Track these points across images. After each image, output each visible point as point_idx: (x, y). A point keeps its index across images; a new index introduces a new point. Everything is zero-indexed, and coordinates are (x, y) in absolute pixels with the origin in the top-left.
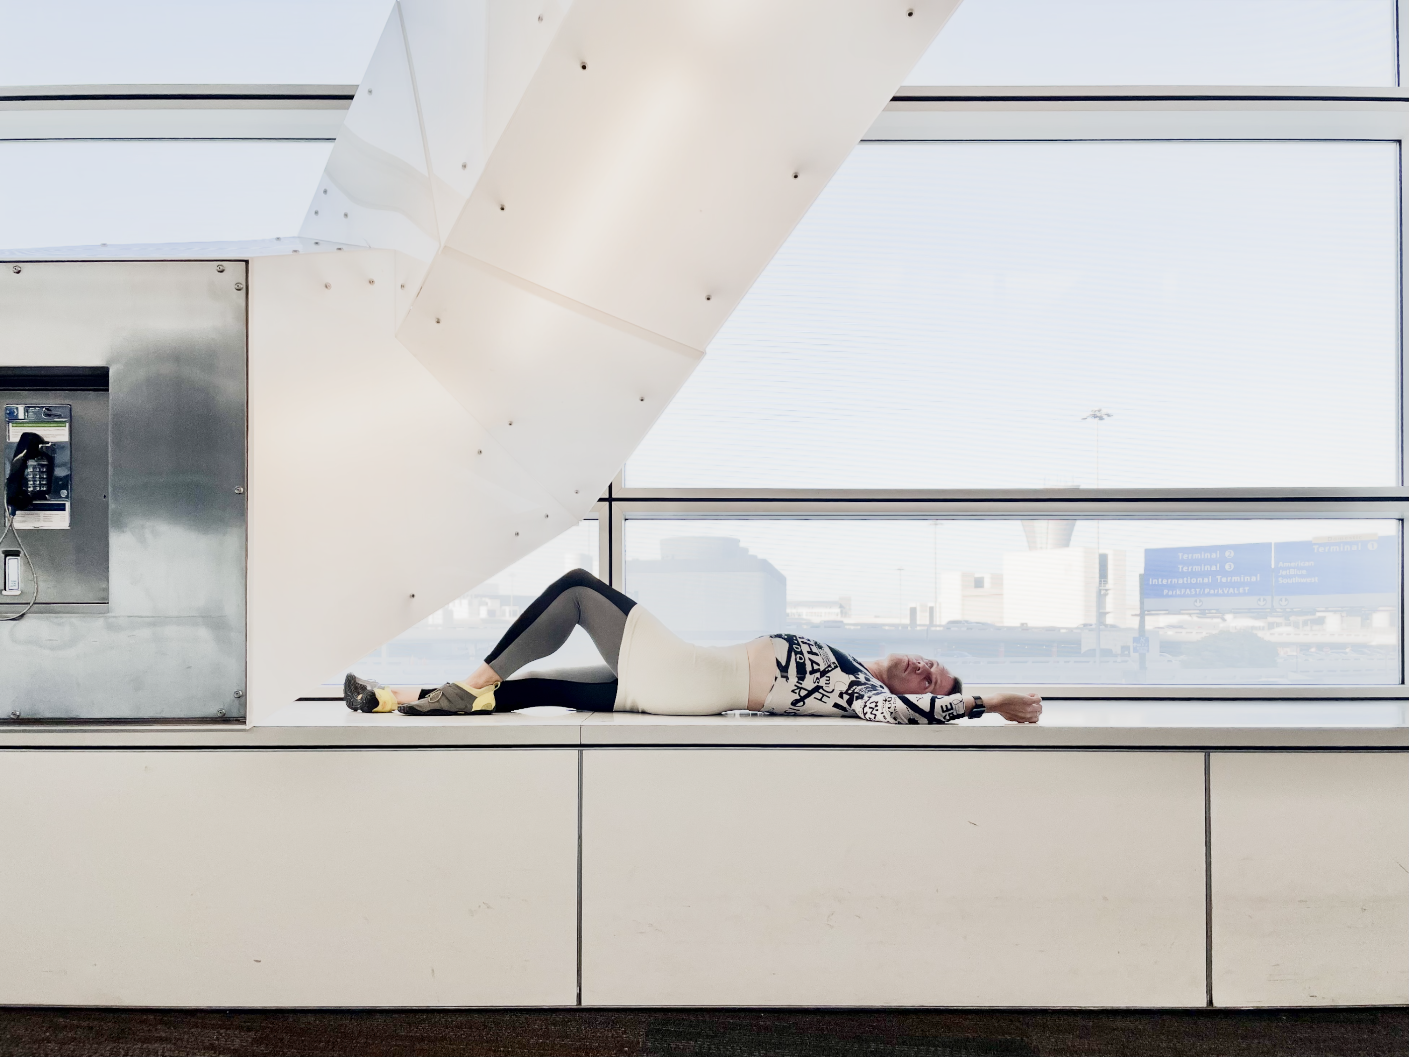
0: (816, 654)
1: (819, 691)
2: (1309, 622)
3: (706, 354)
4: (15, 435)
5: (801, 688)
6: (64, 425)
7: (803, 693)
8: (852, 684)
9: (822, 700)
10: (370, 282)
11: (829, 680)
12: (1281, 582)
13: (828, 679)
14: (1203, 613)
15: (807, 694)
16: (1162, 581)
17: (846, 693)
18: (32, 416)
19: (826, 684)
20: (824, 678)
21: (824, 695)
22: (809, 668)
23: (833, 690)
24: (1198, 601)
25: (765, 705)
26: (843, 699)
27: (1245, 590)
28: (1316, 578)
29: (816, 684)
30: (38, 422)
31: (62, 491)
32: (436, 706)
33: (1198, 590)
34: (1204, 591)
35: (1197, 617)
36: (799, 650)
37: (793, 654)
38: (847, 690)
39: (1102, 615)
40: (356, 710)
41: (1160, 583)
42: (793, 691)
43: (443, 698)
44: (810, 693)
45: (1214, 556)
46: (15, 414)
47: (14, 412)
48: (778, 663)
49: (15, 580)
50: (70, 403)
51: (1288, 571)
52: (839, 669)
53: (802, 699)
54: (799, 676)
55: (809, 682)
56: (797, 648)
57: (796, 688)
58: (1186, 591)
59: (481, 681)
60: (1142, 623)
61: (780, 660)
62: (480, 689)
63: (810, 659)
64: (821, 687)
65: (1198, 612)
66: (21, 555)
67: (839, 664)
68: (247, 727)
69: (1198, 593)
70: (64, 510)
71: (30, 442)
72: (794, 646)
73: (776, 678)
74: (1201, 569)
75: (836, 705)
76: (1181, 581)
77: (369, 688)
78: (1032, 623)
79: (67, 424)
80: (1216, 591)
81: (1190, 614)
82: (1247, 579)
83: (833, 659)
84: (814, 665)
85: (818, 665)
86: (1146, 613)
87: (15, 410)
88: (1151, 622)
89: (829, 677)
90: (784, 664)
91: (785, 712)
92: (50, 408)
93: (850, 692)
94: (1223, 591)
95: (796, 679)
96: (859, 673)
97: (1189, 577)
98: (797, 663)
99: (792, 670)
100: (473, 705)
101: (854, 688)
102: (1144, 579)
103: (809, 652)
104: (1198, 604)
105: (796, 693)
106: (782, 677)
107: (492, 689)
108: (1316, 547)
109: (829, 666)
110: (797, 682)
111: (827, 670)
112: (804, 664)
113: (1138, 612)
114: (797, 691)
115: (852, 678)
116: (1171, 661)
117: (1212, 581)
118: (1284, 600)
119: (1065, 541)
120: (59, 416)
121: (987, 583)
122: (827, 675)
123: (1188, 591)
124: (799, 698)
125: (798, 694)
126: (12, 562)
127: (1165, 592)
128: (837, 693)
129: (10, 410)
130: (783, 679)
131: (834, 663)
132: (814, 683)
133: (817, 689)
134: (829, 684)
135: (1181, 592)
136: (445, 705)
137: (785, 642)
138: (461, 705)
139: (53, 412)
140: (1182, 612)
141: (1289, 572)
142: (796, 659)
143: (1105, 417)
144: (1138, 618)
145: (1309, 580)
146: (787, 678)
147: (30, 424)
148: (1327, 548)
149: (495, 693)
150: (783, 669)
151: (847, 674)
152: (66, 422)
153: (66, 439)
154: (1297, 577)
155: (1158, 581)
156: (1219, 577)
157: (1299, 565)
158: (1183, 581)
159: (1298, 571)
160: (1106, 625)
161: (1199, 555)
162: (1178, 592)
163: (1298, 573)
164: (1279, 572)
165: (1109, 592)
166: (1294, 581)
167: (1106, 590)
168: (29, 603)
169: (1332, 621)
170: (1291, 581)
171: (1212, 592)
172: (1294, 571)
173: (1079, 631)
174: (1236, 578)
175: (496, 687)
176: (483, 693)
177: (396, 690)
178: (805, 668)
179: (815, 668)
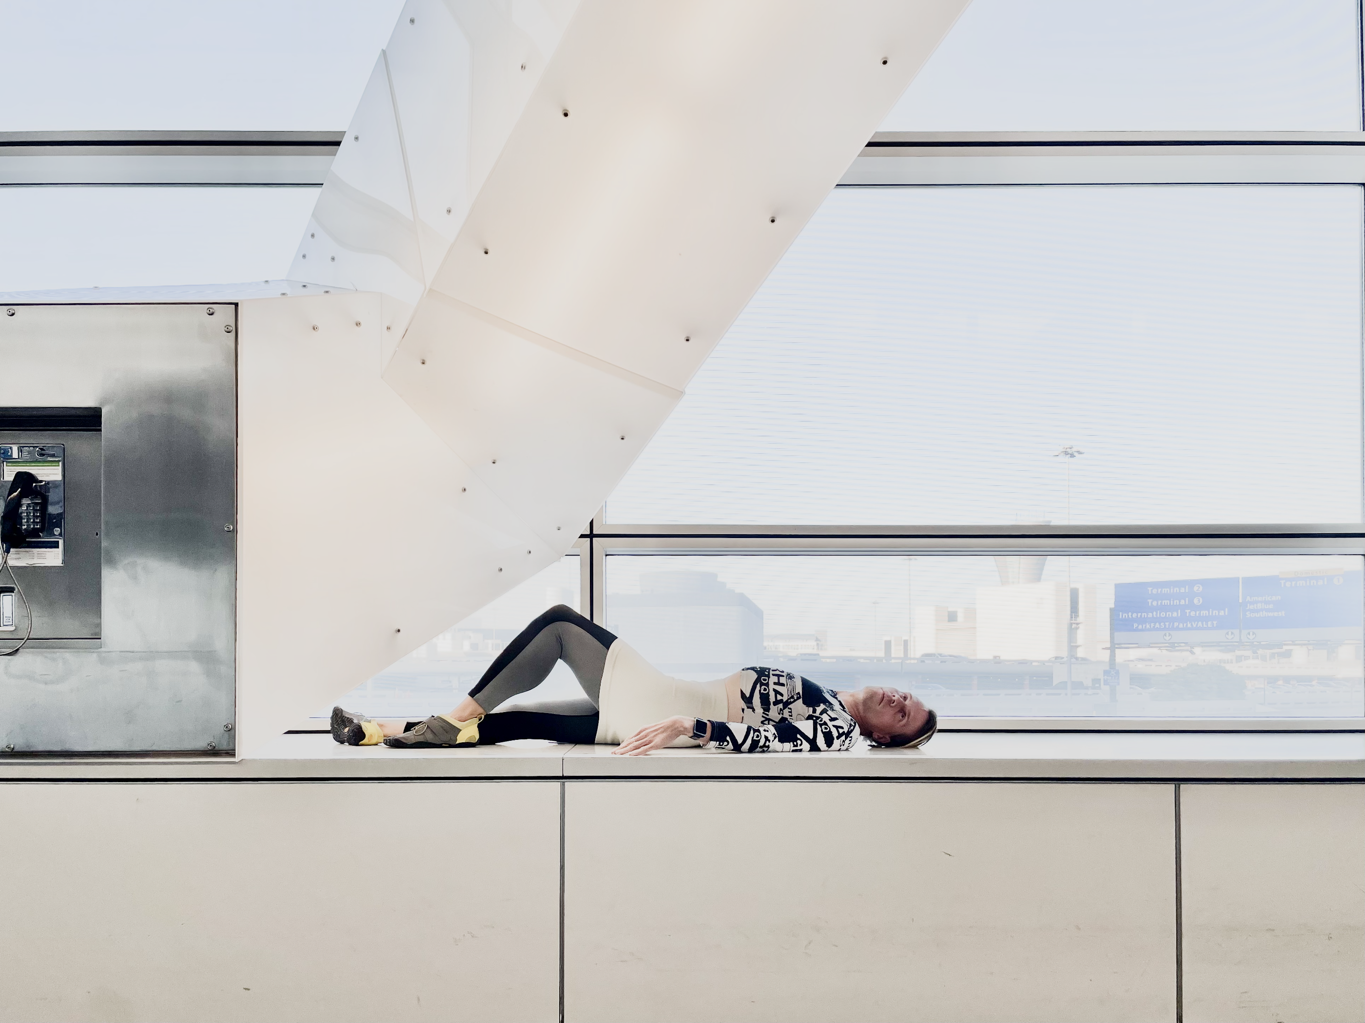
0: (783, 685)
2: (1276, 655)
3: (685, 394)
4: (9, 474)
5: (768, 719)
6: (57, 464)
10: (357, 325)
11: (791, 712)
12: (1249, 616)
14: (1172, 647)
16: (1132, 616)
18: (26, 456)
19: (789, 715)
20: (787, 709)
22: (772, 699)
24: (1167, 635)
27: (1213, 624)
28: (1283, 613)
29: (781, 715)
30: (32, 462)
31: (55, 529)
32: (421, 739)
33: (1167, 624)
34: (1173, 624)
35: (1167, 650)
36: (766, 682)
37: (759, 685)
39: (1073, 648)
40: (342, 742)
41: (1130, 617)
43: (429, 730)
45: (1183, 590)
46: (9, 454)
47: (8, 452)
49: (9, 616)
50: (63, 444)
51: (1256, 605)
52: (801, 700)
54: (763, 707)
55: (775, 714)
56: (765, 680)
58: (1155, 625)
59: (466, 714)
60: (1113, 656)
61: (744, 692)
62: (464, 722)
63: (775, 690)
65: (1167, 645)
66: (15, 591)
67: (804, 693)
68: (237, 759)
69: (1167, 627)
70: (58, 547)
71: (24, 481)
72: (763, 678)
73: (743, 710)
74: (1170, 603)
76: (1150, 615)
77: (355, 721)
78: (1004, 656)
79: (60, 463)
80: (1185, 625)
81: (1159, 648)
82: (1215, 613)
83: (799, 689)
84: (778, 695)
85: (782, 695)
86: (1117, 646)
87: (9, 450)
88: (1122, 655)
89: (791, 709)
90: (748, 695)
92: (44, 448)
94: (1192, 625)
95: (762, 711)
97: (1158, 612)
98: (762, 694)
99: (756, 700)
100: (458, 738)
102: (1114, 615)
104: (1167, 638)
106: (748, 708)
107: (476, 722)
108: (1283, 582)
109: (792, 697)
110: (764, 713)
111: (789, 701)
112: (768, 695)
113: (1108, 645)
116: (1141, 694)
117: (1181, 615)
118: (1251, 634)
119: (1037, 578)
120: (52, 456)
121: (960, 617)
122: (789, 707)
123: (1157, 625)
126: (7, 599)
127: (1135, 625)
131: (799, 692)
132: (779, 714)
134: (791, 716)
135: (1150, 626)
136: (430, 737)
137: (755, 674)
138: (445, 738)
139: (47, 452)
140: (1151, 645)
141: (1257, 607)
142: (761, 691)
143: (1076, 454)
144: (1108, 652)
145: (1276, 614)
146: (754, 710)
147: (24, 463)
148: (1294, 583)
149: (479, 726)
150: (748, 700)
152: (59, 461)
153: (58, 477)
154: (1264, 612)
155: (1128, 616)
156: (1188, 611)
157: (1267, 600)
158: (1153, 615)
159: (1265, 606)
160: (1077, 659)
161: (1168, 589)
162: (1148, 626)
163: (1265, 607)
164: (1247, 607)
165: (1080, 625)
166: (1262, 616)
167: (1078, 624)
168: (23, 639)
169: (1299, 655)
170: (1259, 616)
171: (1181, 626)
172: (1262, 606)
173: (1051, 664)
174: (1204, 613)
175: (480, 720)
176: (467, 726)
177: (382, 723)
178: (769, 699)
179: (778, 699)
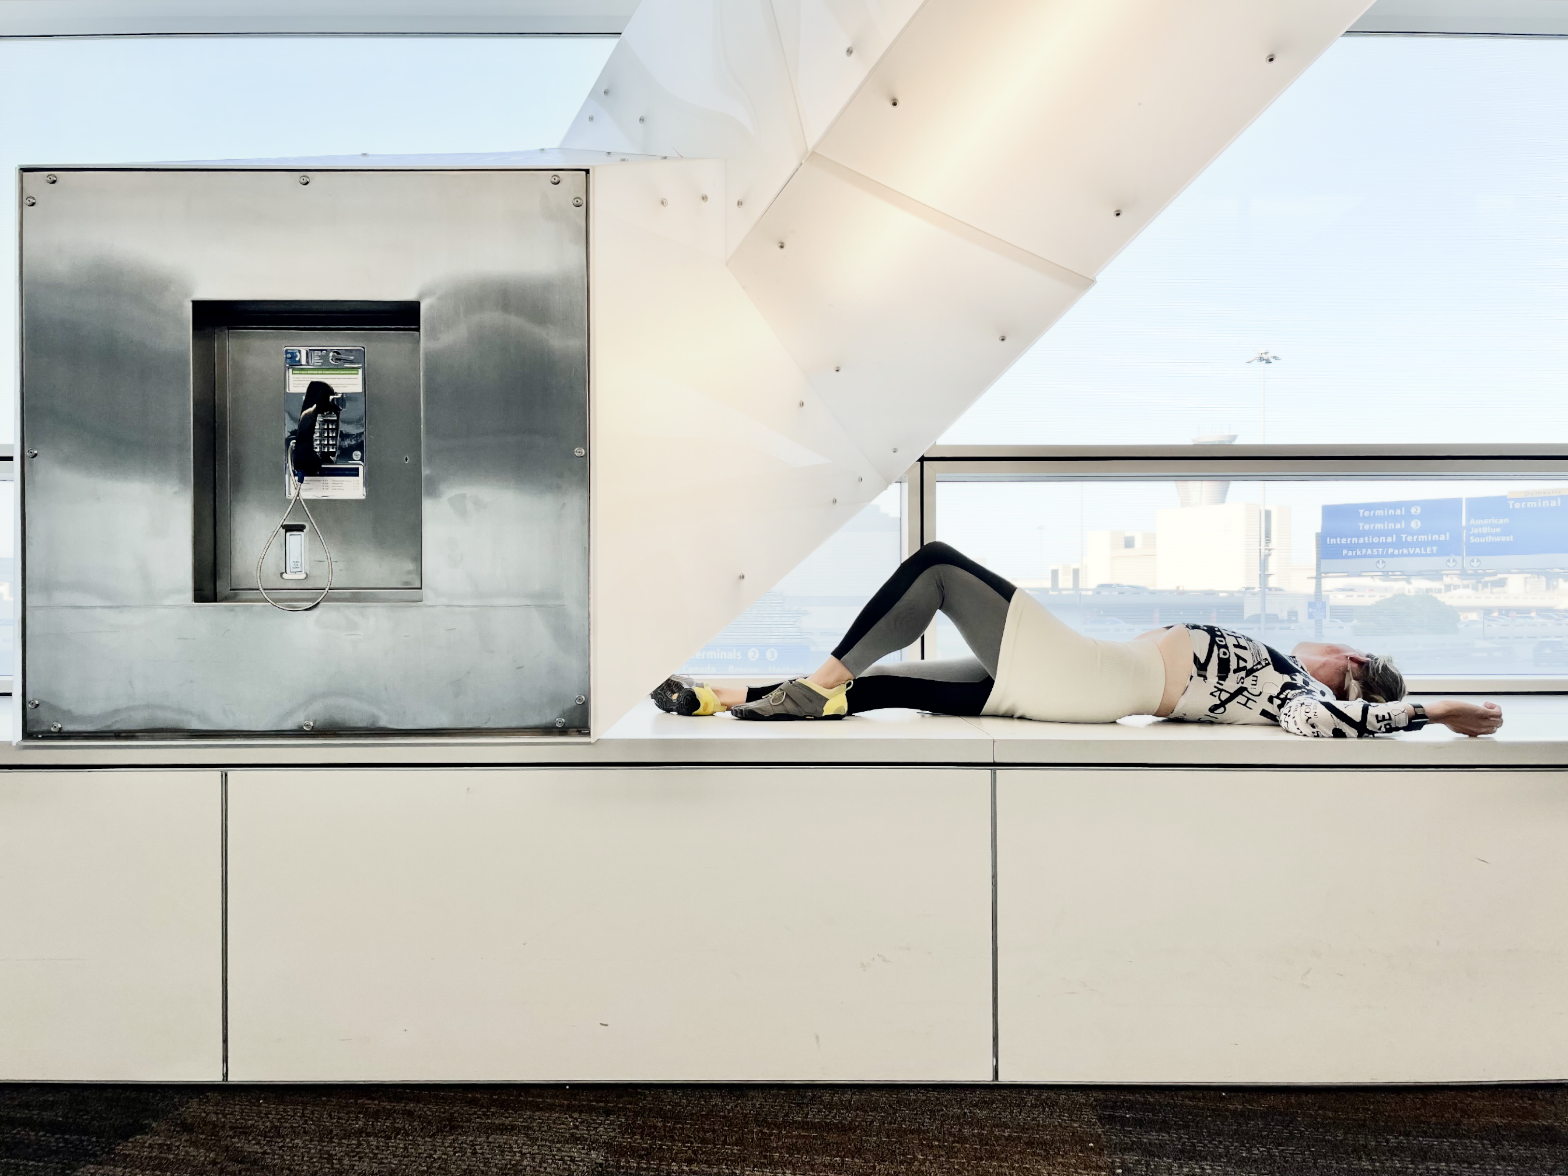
0: (1245, 648)
1: (1243, 693)
2: (1489, 584)
3: (1096, 282)
4: (298, 384)
5: (1221, 690)
6: (356, 372)
7: (1224, 696)
8: (1286, 687)
9: (1247, 705)
10: (703, 199)
11: (1256, 681)
12: (1473, 541)
13: (1255, 679)
14: (1386, 575)
15: (1229, 697)
16: (1341, 541)
17: (1278, 697)
18: (316, 360)
19: (1252, 685)
20: (1251, 677)
21: (1249, 699)
22: (1233, 665)
23: (1261, 693)
24: (1381, 562)
25: (1176, 710)
26: (1273, 704)
27: (1432, 551)
28: (1512, 537)
29: (1240, 685)
30: (325, 367)
31: (355, 452)
32: (779, 710)
33: (1381, 550)
34: (1387, 551)
35: (1380, 579)
36: (1224, 643)
37: (1215, 648)
38: (1279, 694)
39: (1264, 576)
41: (1339, 542)
42: (1212, 694)
43: (788, 700)
44: (1233, 696)
45: (1398, 512)
46: (297, 359)
47: (296, 356)
48: (1196, 659)
49: (298, 561)
50: (363, 346)
51: (1480, 529)
52: (1271, 667)
53: (1223, 704)
54: (1220, 675)
55: (1231, 684)
56: (1222, 641)
57: (1216, 690)
58: (1367, 551)
59: (831, 679)
60: (1319, 585)
61: (1198, 655)
62: (830, 689)
63: (1236, 655)
64: (1245, 689)
65: (1380, 574)
66: (305, 530)
67: (1272, 661)
68: (592, 739)
69: (1380, 554)
70: (357, 475)
71: (319, 392)
72: (1217, 639)
73: (1192, 677)
74: (1384, 527)
75: (1264, 713)
76: (1361, 540)
77: (686, 686)
78: (1188, 587)
79: (360, 371)
80: (1401, 551)
81: (1372, 577)
82: (1435, 537)
83: (1266, 655)
84: (1241, 661)
85: (1245, 661)
86: (1323, 575)
87: (298, 354)
88: (1328, 584)
89: (1257, 677)
90: (1202, 660)
91: (1199, 719)
92: (340, 352)
93: (1282, 696)
94: (1409, 551)
95: (1217, 679)
96: (1297, 674)
97: (1371, 536)
98: (1220, 659)
99: (1213, 667)
100: (824, 709)
101: (1287, 692)
102: (1322, 540)
103: (1235, 646)
104: (1381, 566)
105: (1215, 696)
106: (1199, 675)
107: (844, 689)
108: (1511, 503)
109: (1259, 663)
110: (1218, 683)
111: (1255, 668)
112: (1228, 660)
113: (1314, 574)
114: (1217, 694)
115: (1287, 678)
116: (1342, 628)
117: (1396, 540)
118: (1475, 561)
119: (1222, 498)
120: (351, 362)
121: (1138, 543)
122: (1254, 674)
123: (1369, 551)
124: (1218, 702)
125: (1217, 697)
126: (295, 540)
127: (1345, 552)
128: (1265, 697)
129: (292, 353)
130: (1199, 678)
131: (1266, 659)
132: (1238, 683)
133: (1241, 691)
134: (1255, 685)
135: (1361, 553)
136: (790, 708)
137: (1206, 633)
138: (808, 708)
139: (343, 356)
140: (1362, 574)
141: (1482, 531)
142: (1219, 655)
143: (1272, 360)
144: (1314, 581)
145: (1503, 539)
146: (1205, 678)
147: (315, 370)
148: (1523, 504)
149: (848, 694)
150: (1202, 667)
151: (1281, 673)
152: (359, 368)
153: (359, 389)
154: (1490, 536)
155: (1337, 541)
156: (1404, 536)
157: (1493, 522)
158: (1364, 540)
159: (1491, 529)
160: (1270, 589)
161: (1382, 511)
162: (1359, 553)
163: (1492, 531)
164: (1471, 531)
165: (1272, 551)
166: (1487, 541)
167: (1270, 550)
168: (324, 589)
169: (1516, 583)
170: (1484, 541)
171: (1396, 552)
172: (1488, 530)
173: (1240, 595)
174: (1422, 538)
175: (847, 687)
176: (835, 695)
177: (716, 689)
178: (1229, 665)
179: (1241, 666)
